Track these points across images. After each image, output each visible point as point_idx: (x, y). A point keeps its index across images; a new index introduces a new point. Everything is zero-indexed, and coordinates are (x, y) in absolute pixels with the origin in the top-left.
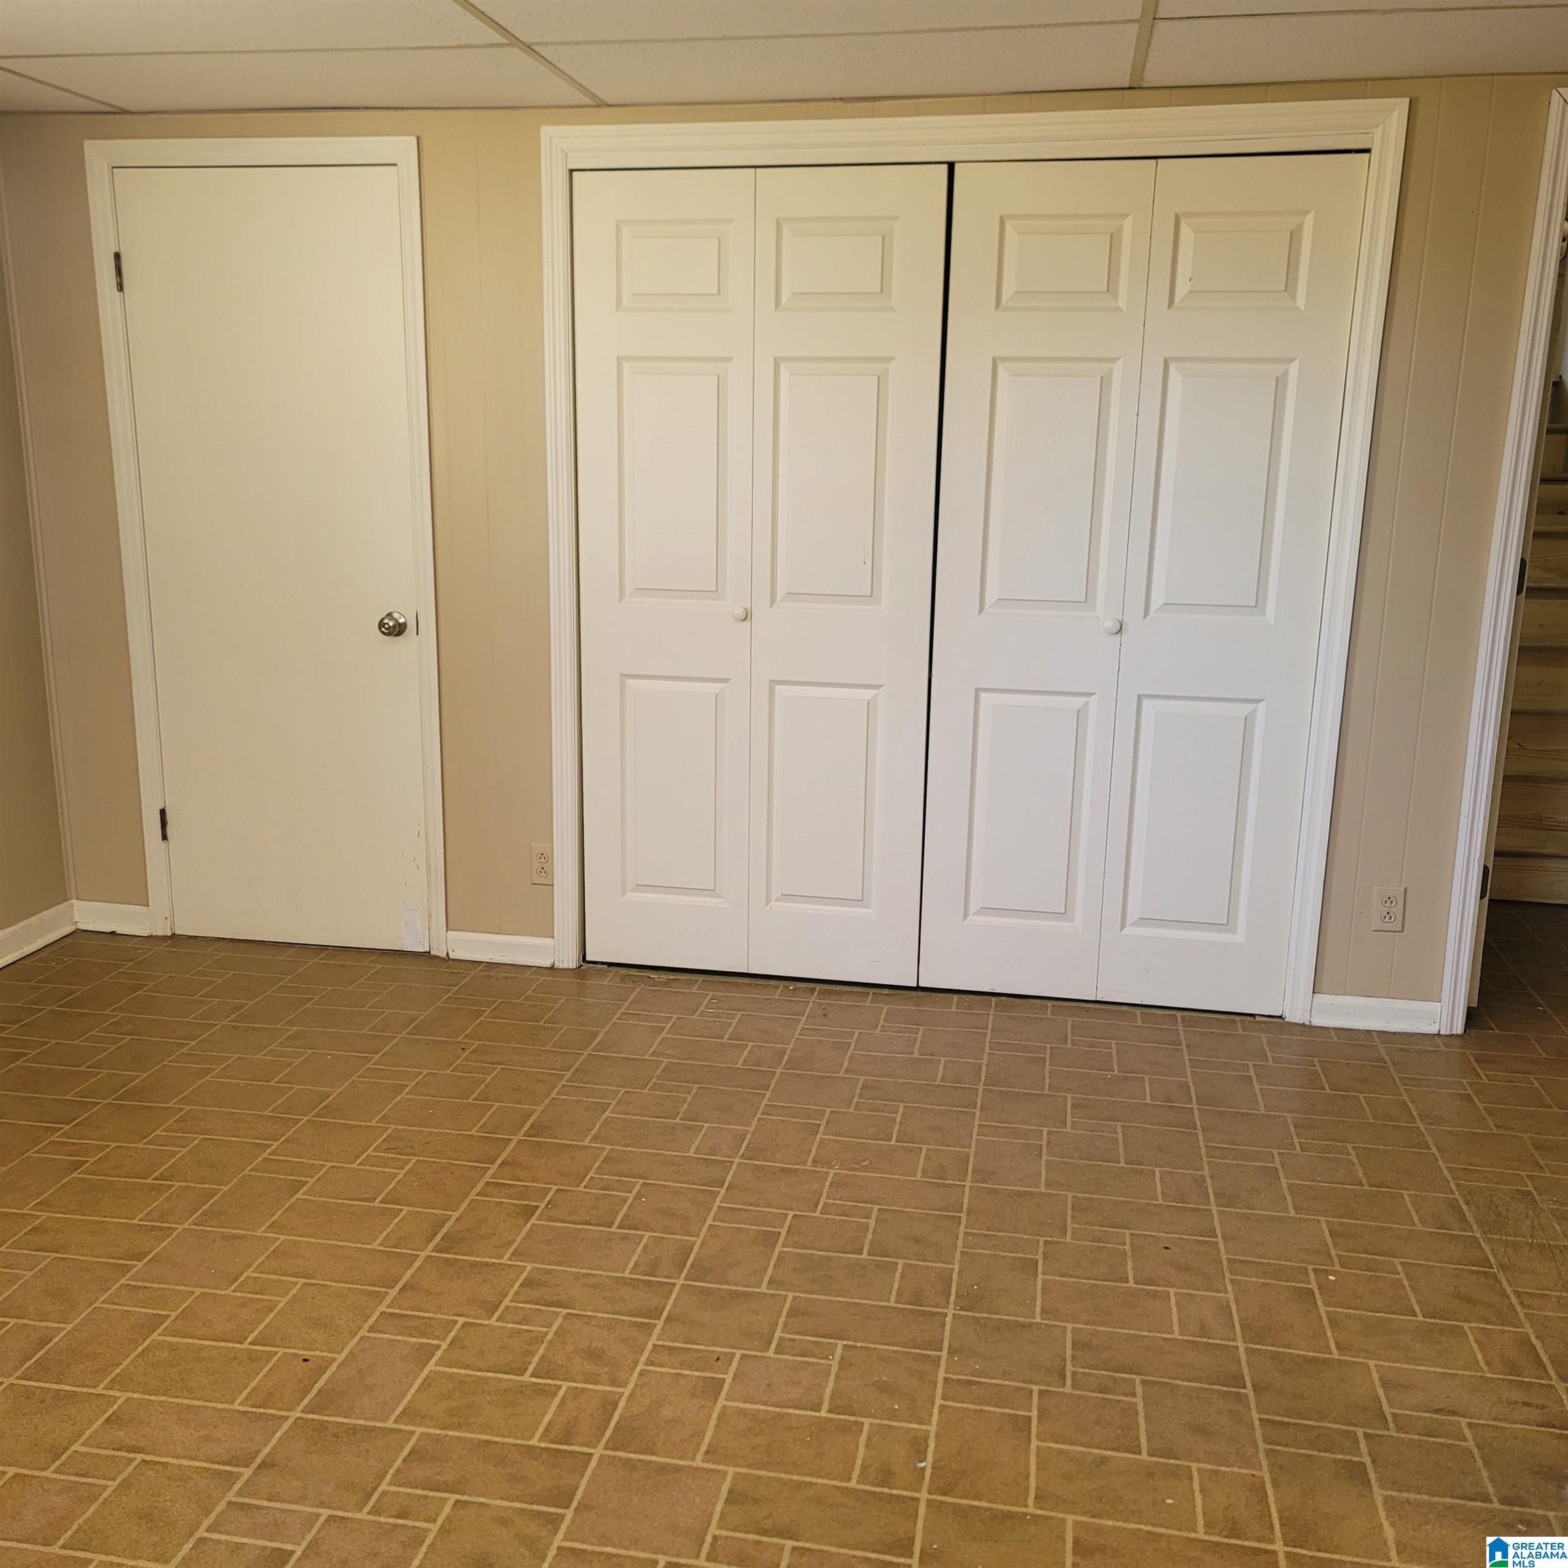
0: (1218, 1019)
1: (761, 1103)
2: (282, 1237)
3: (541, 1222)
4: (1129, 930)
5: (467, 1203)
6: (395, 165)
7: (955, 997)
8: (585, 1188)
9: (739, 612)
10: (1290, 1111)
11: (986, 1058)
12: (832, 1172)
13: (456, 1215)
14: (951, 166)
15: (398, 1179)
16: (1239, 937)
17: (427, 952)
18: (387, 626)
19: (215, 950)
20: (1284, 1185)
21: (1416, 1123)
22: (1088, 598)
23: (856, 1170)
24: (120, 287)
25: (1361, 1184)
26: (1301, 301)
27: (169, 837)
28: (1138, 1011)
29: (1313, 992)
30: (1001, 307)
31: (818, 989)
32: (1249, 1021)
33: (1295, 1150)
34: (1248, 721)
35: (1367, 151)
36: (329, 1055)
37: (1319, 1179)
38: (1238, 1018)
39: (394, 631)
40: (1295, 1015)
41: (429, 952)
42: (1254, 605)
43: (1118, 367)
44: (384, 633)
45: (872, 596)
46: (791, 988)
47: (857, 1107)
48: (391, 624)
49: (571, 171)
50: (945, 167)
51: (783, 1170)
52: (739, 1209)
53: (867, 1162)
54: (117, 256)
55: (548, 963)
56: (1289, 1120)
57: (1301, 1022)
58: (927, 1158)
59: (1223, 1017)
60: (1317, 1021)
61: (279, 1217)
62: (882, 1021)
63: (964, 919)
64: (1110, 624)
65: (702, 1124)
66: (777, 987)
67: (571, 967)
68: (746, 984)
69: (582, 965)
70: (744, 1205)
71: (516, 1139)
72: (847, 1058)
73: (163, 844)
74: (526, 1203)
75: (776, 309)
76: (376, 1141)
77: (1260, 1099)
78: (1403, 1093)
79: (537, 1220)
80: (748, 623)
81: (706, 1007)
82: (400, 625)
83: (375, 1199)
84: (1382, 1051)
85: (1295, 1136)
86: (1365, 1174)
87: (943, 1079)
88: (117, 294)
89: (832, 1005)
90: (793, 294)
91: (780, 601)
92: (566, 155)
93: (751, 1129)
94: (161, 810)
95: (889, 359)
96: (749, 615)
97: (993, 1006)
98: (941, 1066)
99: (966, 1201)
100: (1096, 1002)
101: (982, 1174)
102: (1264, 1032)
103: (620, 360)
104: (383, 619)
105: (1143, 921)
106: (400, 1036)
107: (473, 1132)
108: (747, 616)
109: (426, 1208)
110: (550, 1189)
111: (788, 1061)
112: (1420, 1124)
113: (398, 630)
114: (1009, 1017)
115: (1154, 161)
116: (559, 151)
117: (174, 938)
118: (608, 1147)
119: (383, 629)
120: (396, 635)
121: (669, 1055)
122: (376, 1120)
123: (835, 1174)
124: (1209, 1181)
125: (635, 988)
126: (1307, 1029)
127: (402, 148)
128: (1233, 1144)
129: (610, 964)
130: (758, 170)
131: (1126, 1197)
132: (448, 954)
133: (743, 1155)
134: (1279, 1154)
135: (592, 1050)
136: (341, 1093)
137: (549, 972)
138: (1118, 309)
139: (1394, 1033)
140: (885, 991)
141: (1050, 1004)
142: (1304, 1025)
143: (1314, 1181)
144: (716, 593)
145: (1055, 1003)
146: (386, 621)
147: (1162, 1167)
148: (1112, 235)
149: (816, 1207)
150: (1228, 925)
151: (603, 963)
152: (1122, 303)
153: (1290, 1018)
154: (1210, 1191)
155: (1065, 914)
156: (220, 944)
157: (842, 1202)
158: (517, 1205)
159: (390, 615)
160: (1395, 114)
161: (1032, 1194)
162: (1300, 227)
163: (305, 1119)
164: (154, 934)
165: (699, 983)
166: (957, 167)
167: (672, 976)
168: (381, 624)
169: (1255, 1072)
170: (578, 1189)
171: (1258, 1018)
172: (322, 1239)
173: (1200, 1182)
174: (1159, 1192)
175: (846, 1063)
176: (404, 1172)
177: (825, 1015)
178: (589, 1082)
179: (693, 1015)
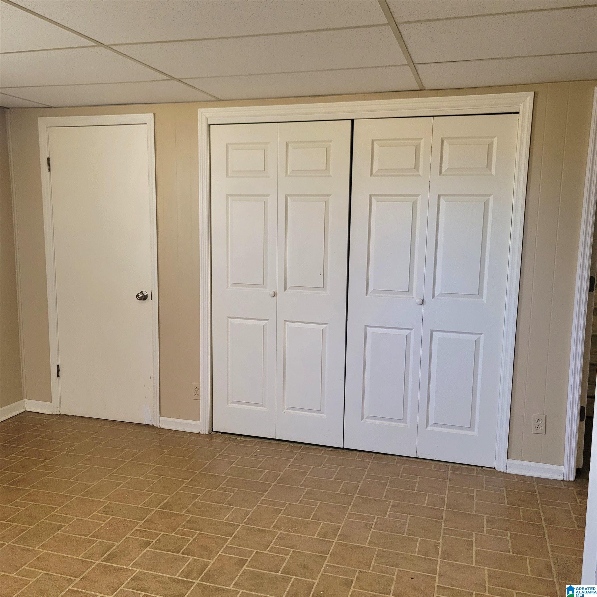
0: (466, 468)
1: (261, 498)
2: (44, 551)
3: (151, 549)
4: (428, 428)
5: (124, 539)
6: (146, 124)
7: (358, 453)
8: (174, 534)
9: (272, 293)
10: (487, 514)
11: (362, 482)
12: (280, 532)
13: (118, 544)
14: (352, 121)
15: (101, 526)
16: (475, 433)
17: (153, 425)
18: (139, 296)
19: (73, 421)
20: (474, 550)
21: (542, 523)
22: (410, 290)
23: (290, 532)
24: (49, 170)
25: (509, 552)
26: (493, 172)
27: (60, 376)
28: (433, 463)
29: (507, 458)
30: (373, 175)
31: (303, 447)
32: (480, 470)
33: (484, 533)
34: (477, 342)
35: (518, 113)
36: (97, 468)
37: (490, 548)
38: (475, 468)
39: (142, 298)
40: (500, 467)
41: (154, 425)
42: (477, 294)
43: (419, 198)
44: (137, 299)
45: (324, 287)
46: (292, 446)
47: (300, 503)
48: (141, 296)
49: (210, 125)
50: (350, 121)
51: (259, 530)
52: (235, 548)
53: (296, 528)
54: (48, 159)
55: (197, 432)
56: (485, 518)
57: (502, 471)
58: (322, 528)
59: (469, 467)
60: (509, 471)
61: (47, 542)
62: (324, 463)
63: (362, 421)
64: (418, 301)
65: (233, 507)
66: (286, 445)
67: (206, 434)
68: (274, 443)
69: (211, 433)
70: (237, 546)
71: (155, 509)
72: (304, 479)
73: (58, 378)
74: (148, 540)
75: (286, 176)
76: (100, 507)
77: (475, 506)
78: (540, 508)
79: (149, 548)
80: (275, 298)
81: (255, 453)
82: (144, 296)
83: (88, 535)
84: (536, 487)
85: (485, 526)
86: (512, 547)
87: (340, 491)
88: (48, 172)
89: (306, 454)
90: (292, 170)
91: (288, 289)
92: (208, 119)
93: (253, 510)
94: (57, 366)
95: (329, 195)
96: (276, 295)
97: (373, 458)
98: (342, 485)
99: (332, 549)
100: (416, 458)
101: (344, 537)
102: (485, 475)
103: (228, 196)
104: (138, 294)
105: (435, 425)
106: (128, 461)
107: (140, 506)
108: (275, 295)
109: (107, 540)
110: (161, 533)
111: (279, 480)
112: (544, 524)
113: (144, 298)
114: (378, 463)
115: (432, 118)
116: (205, 117)
117: (61, 415)
118: (191, 515)
119: (138, 298)
120: (143, 300)
121: (232, 474)
122: (104, 498)
123: (281, 533)
124: (441, 546)
125: (229, 444)
126: (505, 475)
127: (148, 117)
128: (456, 528)
129: (223, 433)
130: (279, 123)
131: (401, 551)
132: (160, 426)
133: (245, 522)
134: (476, 534)
135: (202, 471)
136: (95, 485)
137: (198, 435)
138: (419, 176)
139: (543, 479)
140: (330, 449)
141: (397, 458)
142: (504, 472)
143: (488, 549)
144: (263, 285)
145: (399, 457)
146: (139, 295)
147: (422, 537)
148: (416, 146)
149: (267, 549)
150: (471, 428)
151: (220, 432)
152: (421, 173)
153: (498, 469)
154: (440, 551)
155: (403, 420)
156: (76, 418)
157: (279, 547)
158: (144, 541)
159: (142, 292)
160: (528, 98)
161: (361, 547)
162: (492, 143)
163: (76, 496)
164: (53, 414)
165: (256, 442)
166: (355, 121)
167: (246, 439)
168: (137, 296)
169: (476, 493)
170: (172, 534)
171: (484, 468)
172: (60, 553)
173: (437, 546)
174: (417, 550)
175: (303, 481)
176: (105, 523)
177: (302, 459)
178: (195, 485)
179: (248, 457)
